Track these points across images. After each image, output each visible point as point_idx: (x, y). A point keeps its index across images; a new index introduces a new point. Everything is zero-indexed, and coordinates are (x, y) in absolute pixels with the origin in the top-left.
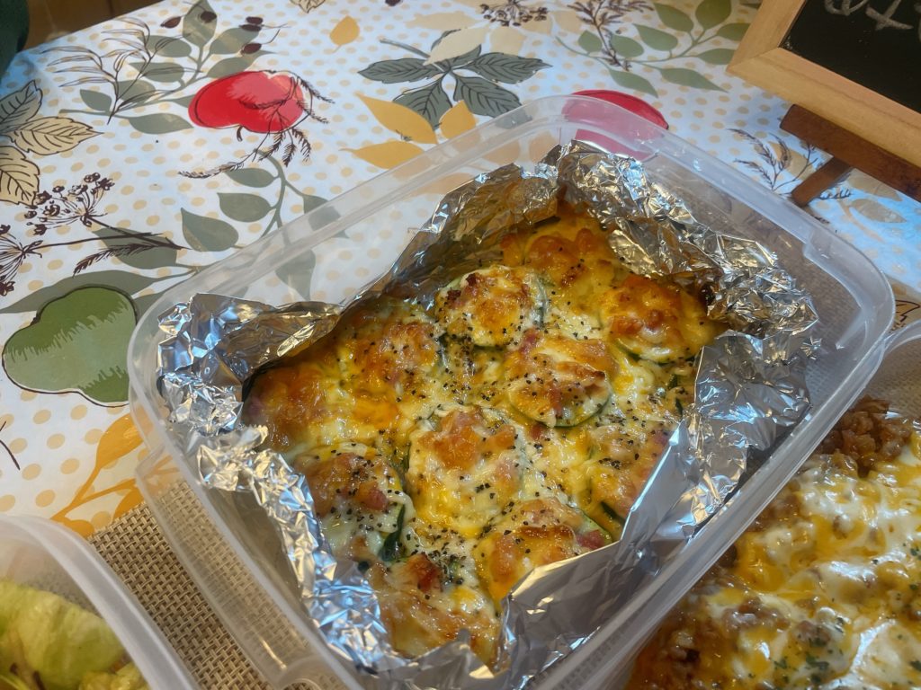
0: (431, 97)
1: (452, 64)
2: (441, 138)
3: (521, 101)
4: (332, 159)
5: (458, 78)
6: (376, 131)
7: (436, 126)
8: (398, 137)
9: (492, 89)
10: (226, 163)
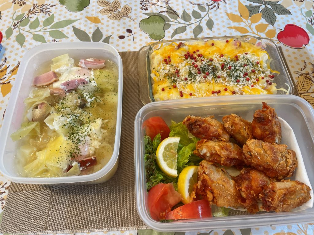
0: (255, 9)
1: (267, 2)
2: (249, 20)
3: (276, 20)
4: (221, 13)
5: (266, 7)
6: (236, 11)
7: (250, 16)
8: (239, 15)
9: (272, 13)
10: (199, 3)
